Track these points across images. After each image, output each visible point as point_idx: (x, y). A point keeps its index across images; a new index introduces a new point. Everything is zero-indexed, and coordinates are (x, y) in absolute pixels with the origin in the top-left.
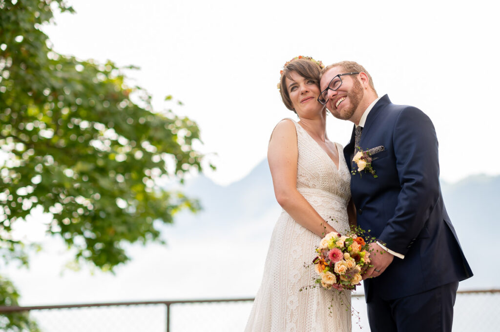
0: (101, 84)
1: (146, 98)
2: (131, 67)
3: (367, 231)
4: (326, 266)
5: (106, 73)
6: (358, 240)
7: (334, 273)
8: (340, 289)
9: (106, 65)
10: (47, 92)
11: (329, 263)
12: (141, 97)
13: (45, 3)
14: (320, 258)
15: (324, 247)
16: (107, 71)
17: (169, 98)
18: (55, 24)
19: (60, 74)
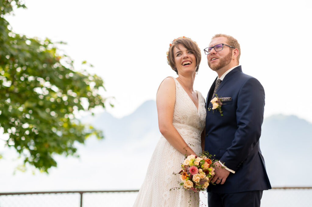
0: (42, 53)
1: (70, 62)
2: (61, 43)
3: (213, 155)
4: (187, 176)
5: (45, 46)
6: (208, 160)
7: (192, 181)
8: (195, 191)
9: (45, 41)
10: (8, 57)
11: (189, 175)
12: (66, 62)
13: (7, 2)
14: (184, 171)
15: (186, 165)
16: (46, 44)
17: (84, 62)
18: (14, 15)
19: (16, 47)
